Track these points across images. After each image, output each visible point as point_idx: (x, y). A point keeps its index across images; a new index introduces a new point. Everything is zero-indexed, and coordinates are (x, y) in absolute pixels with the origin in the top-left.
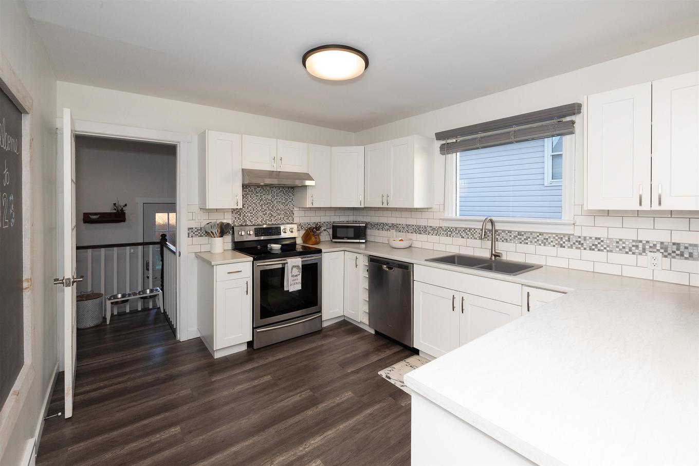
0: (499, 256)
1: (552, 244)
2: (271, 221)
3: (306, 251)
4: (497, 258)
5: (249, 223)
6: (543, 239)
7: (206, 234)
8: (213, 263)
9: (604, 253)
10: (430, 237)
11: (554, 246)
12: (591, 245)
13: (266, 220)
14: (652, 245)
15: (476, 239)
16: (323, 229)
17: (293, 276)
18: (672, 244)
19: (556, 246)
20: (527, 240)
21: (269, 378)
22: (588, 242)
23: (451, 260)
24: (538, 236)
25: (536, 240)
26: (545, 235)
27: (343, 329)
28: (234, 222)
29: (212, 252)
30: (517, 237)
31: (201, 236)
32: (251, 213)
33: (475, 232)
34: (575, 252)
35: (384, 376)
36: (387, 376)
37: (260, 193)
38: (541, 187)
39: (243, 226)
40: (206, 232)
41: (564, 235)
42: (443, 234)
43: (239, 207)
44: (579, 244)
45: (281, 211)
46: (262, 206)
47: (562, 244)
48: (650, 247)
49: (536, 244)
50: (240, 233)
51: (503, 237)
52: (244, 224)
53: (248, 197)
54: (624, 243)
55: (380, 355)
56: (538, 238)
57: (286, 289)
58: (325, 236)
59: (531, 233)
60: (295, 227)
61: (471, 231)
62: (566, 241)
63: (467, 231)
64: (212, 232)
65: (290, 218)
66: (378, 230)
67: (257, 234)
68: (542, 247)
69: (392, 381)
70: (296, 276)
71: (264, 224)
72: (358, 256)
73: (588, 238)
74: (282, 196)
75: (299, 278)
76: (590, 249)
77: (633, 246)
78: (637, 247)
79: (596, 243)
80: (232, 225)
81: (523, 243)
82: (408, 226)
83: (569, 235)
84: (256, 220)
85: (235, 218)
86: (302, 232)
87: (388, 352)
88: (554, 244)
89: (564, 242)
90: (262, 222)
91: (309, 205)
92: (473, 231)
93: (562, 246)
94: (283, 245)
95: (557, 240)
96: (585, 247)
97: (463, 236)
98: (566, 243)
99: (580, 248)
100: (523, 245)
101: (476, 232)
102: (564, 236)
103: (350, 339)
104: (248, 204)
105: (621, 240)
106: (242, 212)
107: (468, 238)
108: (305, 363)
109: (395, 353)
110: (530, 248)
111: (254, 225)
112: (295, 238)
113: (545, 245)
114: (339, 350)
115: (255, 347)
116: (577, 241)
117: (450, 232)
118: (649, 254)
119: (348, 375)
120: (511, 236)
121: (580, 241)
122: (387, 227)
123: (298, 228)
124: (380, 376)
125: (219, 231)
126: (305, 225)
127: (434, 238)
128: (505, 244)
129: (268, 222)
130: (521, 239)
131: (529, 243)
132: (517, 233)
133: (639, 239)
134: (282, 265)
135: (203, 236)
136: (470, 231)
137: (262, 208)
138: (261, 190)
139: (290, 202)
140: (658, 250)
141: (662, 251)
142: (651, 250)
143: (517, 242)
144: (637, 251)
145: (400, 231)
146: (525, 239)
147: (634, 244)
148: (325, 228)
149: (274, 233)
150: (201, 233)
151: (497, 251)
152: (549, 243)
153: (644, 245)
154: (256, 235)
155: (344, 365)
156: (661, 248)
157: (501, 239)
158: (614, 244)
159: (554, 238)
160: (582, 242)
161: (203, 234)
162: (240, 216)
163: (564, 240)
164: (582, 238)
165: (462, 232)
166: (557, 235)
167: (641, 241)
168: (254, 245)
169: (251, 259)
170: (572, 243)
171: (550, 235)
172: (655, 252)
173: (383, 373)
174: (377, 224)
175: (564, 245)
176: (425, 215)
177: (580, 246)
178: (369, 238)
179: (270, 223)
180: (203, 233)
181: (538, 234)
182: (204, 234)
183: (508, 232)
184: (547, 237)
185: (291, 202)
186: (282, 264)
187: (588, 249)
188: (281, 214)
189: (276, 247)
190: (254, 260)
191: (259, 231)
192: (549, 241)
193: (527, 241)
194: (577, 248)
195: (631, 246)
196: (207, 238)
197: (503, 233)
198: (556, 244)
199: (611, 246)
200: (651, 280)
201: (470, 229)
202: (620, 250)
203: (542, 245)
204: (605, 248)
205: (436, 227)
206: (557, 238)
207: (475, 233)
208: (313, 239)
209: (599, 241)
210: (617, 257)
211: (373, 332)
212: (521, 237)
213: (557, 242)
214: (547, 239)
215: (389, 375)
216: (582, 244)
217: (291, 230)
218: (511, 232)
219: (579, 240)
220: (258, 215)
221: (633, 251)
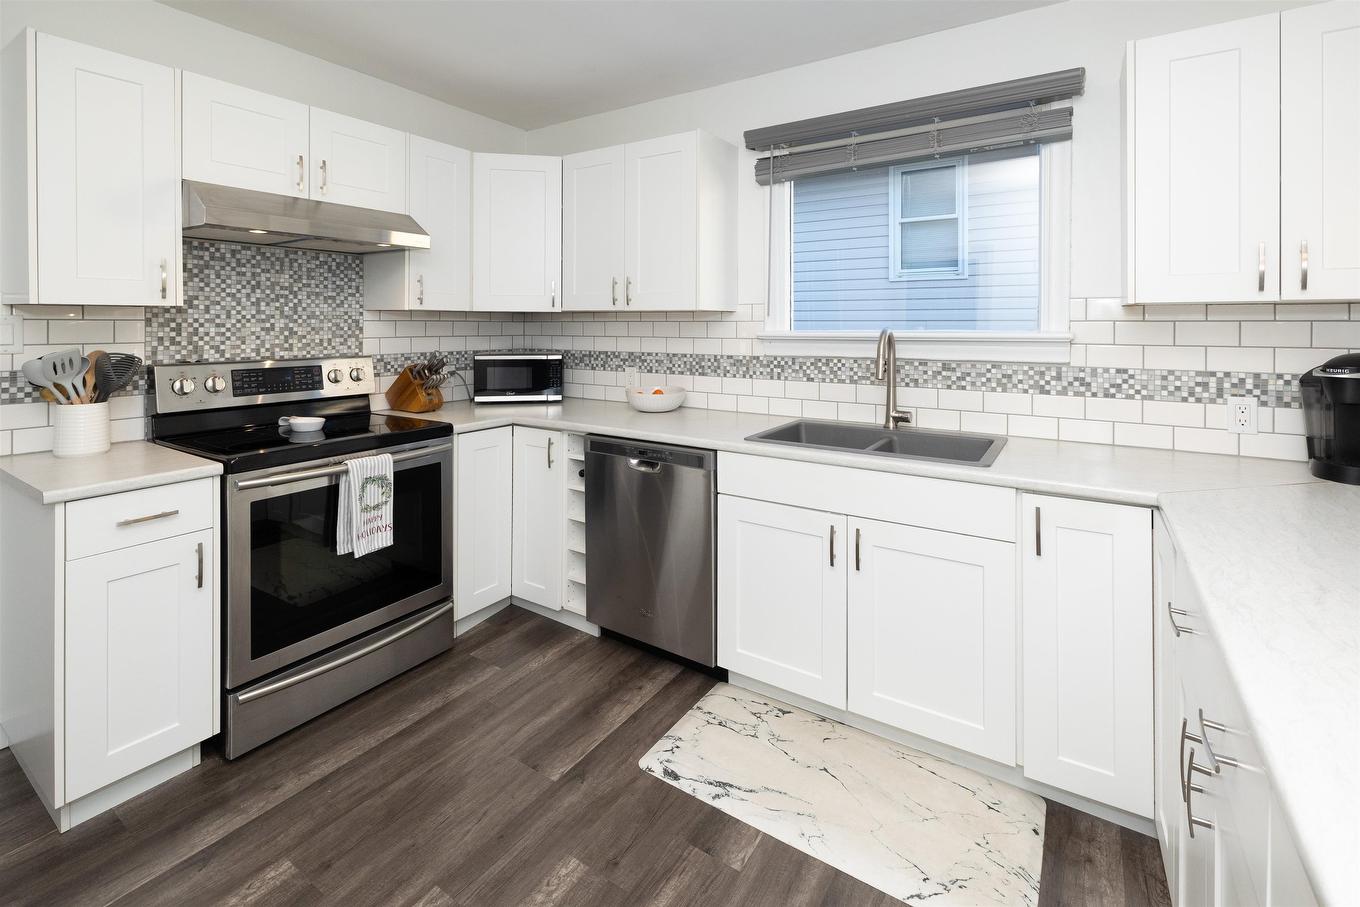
0: (906, 420)
1: (1020, 386)
2: (291, 348)
3: (401, 434)
4: (900, 424)
5: (210, 355)
6: (1000, 376)
7: (36, 394)
8: (49, 496)
9: (1137, 403)
10: (729, 381)
11: (1026, 391)
12: (1107, 385)
13: (273, 346)
14: (1236, 381)
15: (843, 381)
16: (445, 370)
17: (366, 509)
18: (1275, 377)
19: (1031, 391)
20: (964, 379)
21: (285, 869)
22: (1100, 380)
23: (793, 434)
24: (989, 371)
25: (984, 380)
26: (1004, 367)
27: (512, 635)
28: (154, 352)
29: (60, 452)
30: (939, 373)
31: (13, 400)
32: (218, 325)
33: (839, 365)
34: (1071, 404)
35: (658, 773)
36: (667, 772)
37: (253, 266)
38: (883, 284)
39: (189, 363)
40: (37, 387)
41: (1049, 366)
42: (761, 373)
43: (169, 302)
44: (1082, 385)
45: (322, 321)
46: (257, 303)
47: (1043, 387)
48: (1234, 385)
49: (984, 388)
50: (177, 385)
51: (907, 376)
52: (194, 358)
53: (208, 276)
54: (1178, 378)
55: (629, 702)
56: (989, 375)
57: (341, 550)
58: (454, 388)
59: (974, 363)
60: (367, 367)
61: (831, 365)
62: (1053, 378)
63: (820, 364)
64: (57, 386)
65: (351, 342)
66: (593, 368)
67: (243, 388)
68: (999, 395)
69: (683, 785)
70: (377, 507)
71: (264, 359)
72: (555, 436)
73: (1100, 371)
74: (326, 279)
75: (387, 514)
76: (1106, 395)
77: (1198, 384)
78: (1205, 386)
79: (1119, 381)
80: (149, 362)
81: (954, 387)
82: (671, 357)
83: (1059, 366)
84: (238, 347)
85: (161, 340)
86: (389, 380)
87: (650, 689)
88: (1026, 387)
89: (1048, 383)
90: (258, 353)
91: (410, 304)
92: (835, 364)
93: (1043, 391)
94: (328, 418)
95: (1031, 377)
96: (1094, 390)
97: (812, 376)
98: (1053, 383)
99: (1082, 394)
100: (955, 393)
101: (843, 365)
102: (1049, 369)
103: (537, 662)
104: (207, 298)
105: (1171, 372)
106: (185, 320)
107: (824, 380)
108: (411, 777)
109: (667, 687)
110: (970, 398)
111: (228, 362)
112: (366, 396)
113: (1004, 390)
114: (517, 706)
115: (233, 752)
116: (1076, 379)
117: (777, 368)
118: (1230, 398)
119: (555, 790)
120: (925, 372)
121: (1083, 379)
122: (617, 362)
123: (375, 368)
124: (645, 774)
125: (91, 381)
126: (396, 359)
127: (737, 384)
128: (912, 391)
129: (279, 353)
130: (949, 378)
131: (968, 388)
132: (940, 364)
133: (1209, 370)
134: (331, 480)
135: (21, 401)
136: (828, 365)
137: (258, 312)
138: (254, 257)
139: (350, 295)
140: (1249, 392)
141: (1257, 392)
142: (1235, 391)
143: (939, 386)
144: (1206, 395)
145: (650, 371)
146: (958, 378)
147: (1199, 379)
148: (453, 368)
149: (301, 384)
150: (13, 390)
151: (899, 409)
152: (1015, 386)
153: (1220, 382)
154: (237, 391)
155: (534, 757)
156: (1256, 386)
157: (903, 380)
158: (1158, 382)
159: (1025, 373)
160: (1088, 380)
161: (21, 395)
162: (179, 334)
163: (1048, 378)
164: (1088, 370)
165: (808, 368)
166: (1031, 365)
167: (1213, 374)
168: (234, 421)
169: (219, 468)
170: (1065, 384)
171: (1015, 368)
172: (1244, 396)
173: (652, 761)
174: (590, 356)
175: (1047, 388)
176: (719, 330)
177: (1083, 389)
178: (572, 390)
179: (286, 355)
180: (21, 390)
181: (989, 366)
182: (28, 395)
183: (920, 364)
184: (1010, 372)
185: (353, 295)
186: (330, 475)
187: (1100, 394)
188: (322, 329)
189: (307, 425)
190: (229, 469)
191: (248, 379)
192: (1015, 380)
193: (963, 383)
194: (1077, 394)
195: (1192, 384)
196: (42, 406)
197: (907, 367)
198: (1031, 387)
199: (1151, 387)
200: (1235, 456)
201: (829, 360)
202: (1171, 393)
203: (999, 389)
204: (1138, 392)
205: (744, 357)
206: (1031, 373)
207: (839, 369)
208: (422, 396)
209: (1125, 376)
210: (1165, 410)
211: (594, 631)
212: (949, 374)
213: (1031, 382)
214: (1010, 377)
215: (671, 767)
216: (1089, 384)
217: (354, 374)
218: (926, 364)
219: (1082, 375)
220: (245, 332)
221: (1197, 396)
